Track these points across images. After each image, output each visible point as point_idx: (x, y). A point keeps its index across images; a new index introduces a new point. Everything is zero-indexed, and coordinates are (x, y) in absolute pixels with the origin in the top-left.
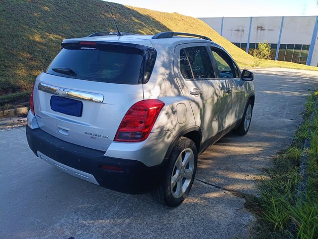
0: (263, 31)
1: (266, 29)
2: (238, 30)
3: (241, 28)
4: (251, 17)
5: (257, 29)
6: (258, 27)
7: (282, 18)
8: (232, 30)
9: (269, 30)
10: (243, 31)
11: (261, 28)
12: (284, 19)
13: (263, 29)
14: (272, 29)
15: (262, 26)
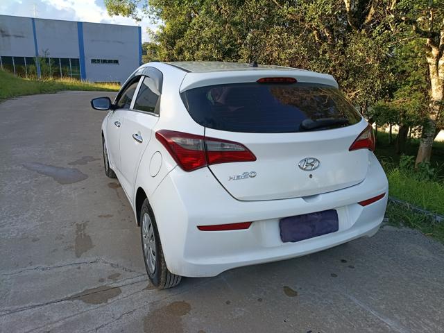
0: (6, 38)
1: (10, 33)
7: (31, 22)
9: (16, 36)
11: (1, 32)
12: (36, 22)
13: (6, 33)
14: (20, 34)
15: (3, 30)
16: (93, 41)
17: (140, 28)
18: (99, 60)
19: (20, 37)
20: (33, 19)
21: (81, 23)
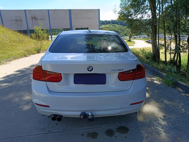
0: (36, 20)
1: (38, 18)
2: (17, 20)
3: (19, 19)
4: (25, 10)
5: (32, 19)
6: (32, 18)
7: (47, 11)
8: (11, 21)
9: (41, 19)
10: (21, 21)
11: (34, 18)
13: (36, 18)
14: (43, 18)
15: (35, 17)
16: (76, 19)
17: (99, 10)
18: (79, 28)
19: (43, 19)
20: (48, 10)
21: (71, 10)
